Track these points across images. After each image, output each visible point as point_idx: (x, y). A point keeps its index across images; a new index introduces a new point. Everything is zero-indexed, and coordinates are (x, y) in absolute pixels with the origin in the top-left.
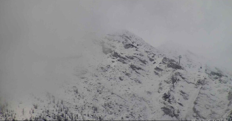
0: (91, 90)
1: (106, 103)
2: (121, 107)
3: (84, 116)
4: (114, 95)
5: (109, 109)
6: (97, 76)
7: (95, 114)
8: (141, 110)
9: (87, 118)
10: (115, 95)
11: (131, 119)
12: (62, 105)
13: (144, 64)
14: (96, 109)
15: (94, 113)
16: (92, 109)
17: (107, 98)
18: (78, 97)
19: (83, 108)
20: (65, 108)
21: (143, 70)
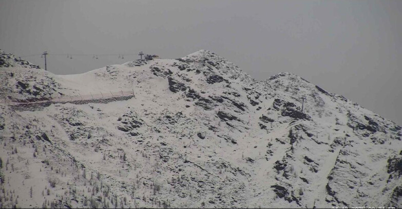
0: (148, 156)
1: (175, 177)
2: (201, 184)
3: (138, 201)
4: (189, 164)
5: (181, 188)
6: (159, 132)
7: (155, 197)
8: (235, 190)
9: (142, 204)
10: (191, 164)
11: (218, 204)
12: (98, 181)
13: (241, 110)
14: (157, 189)
15: (155, 194)
16: (151, 188)
17: (177, 170)
18: (126, 167)
19: (136, 187)
20: (104, 187)
21: (239, 120)
